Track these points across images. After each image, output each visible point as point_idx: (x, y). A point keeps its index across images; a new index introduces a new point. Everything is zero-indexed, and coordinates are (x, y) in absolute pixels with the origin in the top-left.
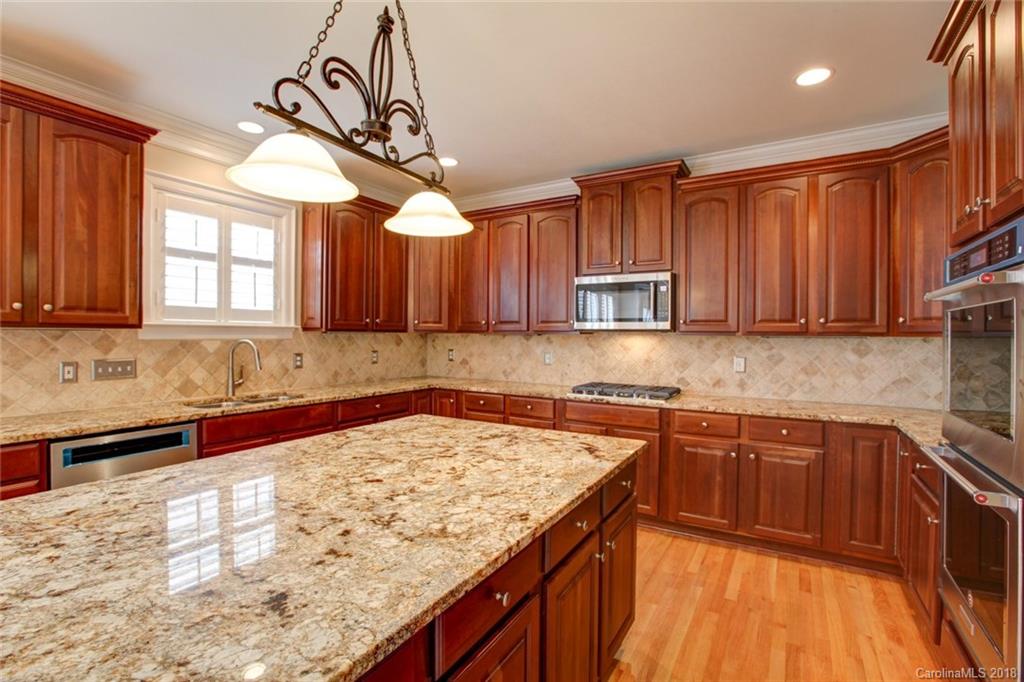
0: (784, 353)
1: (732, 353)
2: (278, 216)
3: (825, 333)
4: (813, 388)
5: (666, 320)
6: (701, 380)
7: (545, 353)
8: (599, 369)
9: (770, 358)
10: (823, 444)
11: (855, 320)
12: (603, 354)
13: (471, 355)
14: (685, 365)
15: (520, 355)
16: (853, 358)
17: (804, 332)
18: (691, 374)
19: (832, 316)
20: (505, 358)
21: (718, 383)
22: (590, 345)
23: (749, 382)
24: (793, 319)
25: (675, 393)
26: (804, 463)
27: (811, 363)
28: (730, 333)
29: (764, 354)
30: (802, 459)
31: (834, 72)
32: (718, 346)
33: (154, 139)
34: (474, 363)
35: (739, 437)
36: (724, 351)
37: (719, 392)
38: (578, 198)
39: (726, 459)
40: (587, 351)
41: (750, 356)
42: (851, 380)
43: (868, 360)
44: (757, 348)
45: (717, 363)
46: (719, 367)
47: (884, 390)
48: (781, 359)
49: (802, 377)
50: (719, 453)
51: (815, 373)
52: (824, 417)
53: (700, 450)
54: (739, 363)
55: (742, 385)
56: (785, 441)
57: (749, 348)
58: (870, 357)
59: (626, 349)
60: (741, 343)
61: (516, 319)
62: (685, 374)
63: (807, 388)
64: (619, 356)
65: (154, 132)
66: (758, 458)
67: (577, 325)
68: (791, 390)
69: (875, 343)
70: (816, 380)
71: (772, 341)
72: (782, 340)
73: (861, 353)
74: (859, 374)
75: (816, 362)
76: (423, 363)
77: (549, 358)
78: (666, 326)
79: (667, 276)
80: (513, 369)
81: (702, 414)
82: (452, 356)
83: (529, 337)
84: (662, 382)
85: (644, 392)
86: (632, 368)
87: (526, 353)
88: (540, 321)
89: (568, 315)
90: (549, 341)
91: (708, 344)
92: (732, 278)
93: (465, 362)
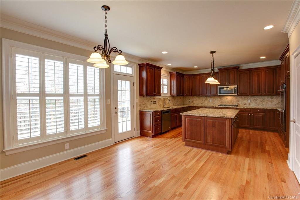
0: (258, 99)
1: (248, 99)
2: (167, 77)
3: (265, 95)
4: (263, 105)
5: (236, 93)
6: (242, 104)
7: (210, 99)
8: (221, 102)
9: (255, 99)
10: (265, 113)
11: (270, 93)
12: (222, 100)
13: (194, 100)
14: (239, 101)
15: (205, 100)
16: (270, 99)
17: (261, 95)
18: (240, 103)
19: (266, 92)
20: (201, 101)
21: (245, 104)
22: (220, 98)
23: (251, 104)
24: (259, 93)
25: (237, 106)
26: (262, 116)
27: (263, 100)
28: (248, 95)
29: (254, 99)
30: (261, 115)
31: (266, 57)
32: (245, 98)
33: (162, 69)
34: (195, 102)
35: (250, 112)
36: (246, 99)
37: (245, 105)
38: (218, 72)
39: (248, 115)
40: (219, 99)
41: (251, 99)
42: (270, 103)
43: (273, 100)
45: (245, 100)
46: (245, 101)
47: (276, 104)
48: (257, 100)
49: (261, 103)
50: (247, 115)
51: (263, 102)
52: (265, 108)
53: (244, 114)
54: (249, 101)
55: (250, 104)
56: (258, 112)
57: (251, 98)
58: (273, 99)
59: (227, 99)
60: (250, 97)
61: (206, 93)
63: (262, 104)
65: (162, 68)
66: (254, 115)
67: (219, 95)
68: (259, 105)
69: (274, 97)
70: (263, 103)
71: (255, 97)
72: (257, 96)
73: (271, 98)
74: (271, 102)
75: (264, 100)
76: (183, 102)
77: (211, 101)
78: (236, 94)
79: (236, 86)
80: (203, 103)
81: (244, 108)
82: (190, 100)
83: (206, 97)
84: (234, 104)
85: (232, 106)
86: (228, 102)
87: (206, 100)
88: (211, 94)
89: (217, 93)
90: (211, 97)
91: (243, 97)
92: (248, 86)
93: (192, 102)
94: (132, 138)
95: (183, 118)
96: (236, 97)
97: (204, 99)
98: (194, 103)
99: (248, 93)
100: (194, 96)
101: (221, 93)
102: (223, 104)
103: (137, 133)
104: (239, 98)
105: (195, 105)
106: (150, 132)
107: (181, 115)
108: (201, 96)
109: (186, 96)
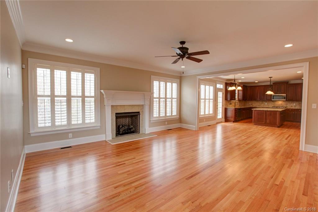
6: (289, 106)
12: (275, 103)
14: (287, 104)
21: (292, 106)
25: (286, 107)
32: (292, 102)
34: (254, 104)
35: (294, 111)
38: (273, 85)
39: (293, 113)
40: (272, 103)
41: (296, 103)
44: (297, 102)
46: (292, 105)
53: (290, 113)
54: (294, 104)
55: (295, 107)
59: (278, 103)
60: (295, 102)
61: (263, 99)
62: (287, 105)
64: (277, 103)
66: (297, 113)
67: (272, 100)
77: (266, 104)
78: (285, 100)
79: (285, 95)
80: (260, 105)
81: (290, 109)
82: (250, 103)
83: (263, 101)
84: (284, 106)
85: (282, 107)
86: (279, 105)
87: (263, 103)
88: (266, 99)
89: (271, 98)
90: (266, 102)
91: (290, 102)
92: (294, 95)
93: (252, 104)
94: (222, 122)
95: (253, 111)
96: (284, 102)
97: (261, 102)
98: (253, 106)
99: (294, 100)
100: (253, 100)
101: (274, 98)
102: (275, 106)
103: (224, 120)
104: (287, 102)
105: (254, 106)
106: (232, 119)
107: (252, 110)
108: (259, 101)
109: (248, 100)
